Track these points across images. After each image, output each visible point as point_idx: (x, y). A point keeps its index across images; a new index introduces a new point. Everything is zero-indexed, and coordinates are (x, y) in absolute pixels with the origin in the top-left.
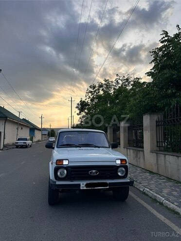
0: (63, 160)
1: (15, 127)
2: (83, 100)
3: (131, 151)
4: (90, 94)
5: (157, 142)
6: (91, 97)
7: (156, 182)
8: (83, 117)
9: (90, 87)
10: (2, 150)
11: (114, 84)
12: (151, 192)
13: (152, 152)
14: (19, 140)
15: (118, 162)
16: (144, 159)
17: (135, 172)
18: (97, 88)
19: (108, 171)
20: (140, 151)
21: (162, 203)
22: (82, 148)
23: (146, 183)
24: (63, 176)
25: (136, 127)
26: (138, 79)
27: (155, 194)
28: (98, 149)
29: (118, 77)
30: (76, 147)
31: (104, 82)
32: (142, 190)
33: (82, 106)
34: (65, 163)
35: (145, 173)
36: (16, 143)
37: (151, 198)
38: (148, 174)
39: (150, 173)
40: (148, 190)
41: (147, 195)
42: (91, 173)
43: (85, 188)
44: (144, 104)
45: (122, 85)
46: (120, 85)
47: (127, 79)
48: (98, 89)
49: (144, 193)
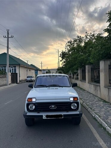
0: (32, 98)
1: (26, 70)
2: (64, 51)
3: (93, 85)
4: (68, 47)
5: (109, 80)
6: (69, 49)
7: (106, 109)
8: (64, 62)
9: (68, 42)
10: (19, 83)
11: (85, 39)
12: (99, 118)
13: (105, 87)
14: (28, 77)
15: (72, 99)
16: (100, 91)
17: (94, 100)
18: (72, 43)
19: (64, 106)
20: (97, 86)
21: (105, 128)
22: (50, 88)
23: (98, 110)
24: (33, 109)
25: (95, 69)
26: (100, 34)
27: (102, 121)
28: (61, 88)
29: (87, 34)
30: (47, 87)
31: (77, 38)
32: (94, 116)
33: (63, 55)
34: (34, 100)
35: (100, 101)
36: (26, 79)
37: (98, 123)
38: (102, 103)
39: (103, 102)
40: (98, 116)
41: (96, 120)
42: (51, 107)
43: (46, 118)
44: (101, 52)
45: (90, 39)
46: (88, 39)
47: (93, 35)
48: (74, 43)
49: (95, 119)
